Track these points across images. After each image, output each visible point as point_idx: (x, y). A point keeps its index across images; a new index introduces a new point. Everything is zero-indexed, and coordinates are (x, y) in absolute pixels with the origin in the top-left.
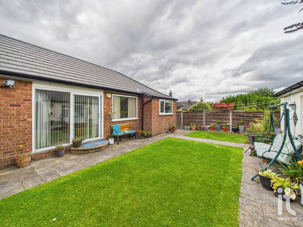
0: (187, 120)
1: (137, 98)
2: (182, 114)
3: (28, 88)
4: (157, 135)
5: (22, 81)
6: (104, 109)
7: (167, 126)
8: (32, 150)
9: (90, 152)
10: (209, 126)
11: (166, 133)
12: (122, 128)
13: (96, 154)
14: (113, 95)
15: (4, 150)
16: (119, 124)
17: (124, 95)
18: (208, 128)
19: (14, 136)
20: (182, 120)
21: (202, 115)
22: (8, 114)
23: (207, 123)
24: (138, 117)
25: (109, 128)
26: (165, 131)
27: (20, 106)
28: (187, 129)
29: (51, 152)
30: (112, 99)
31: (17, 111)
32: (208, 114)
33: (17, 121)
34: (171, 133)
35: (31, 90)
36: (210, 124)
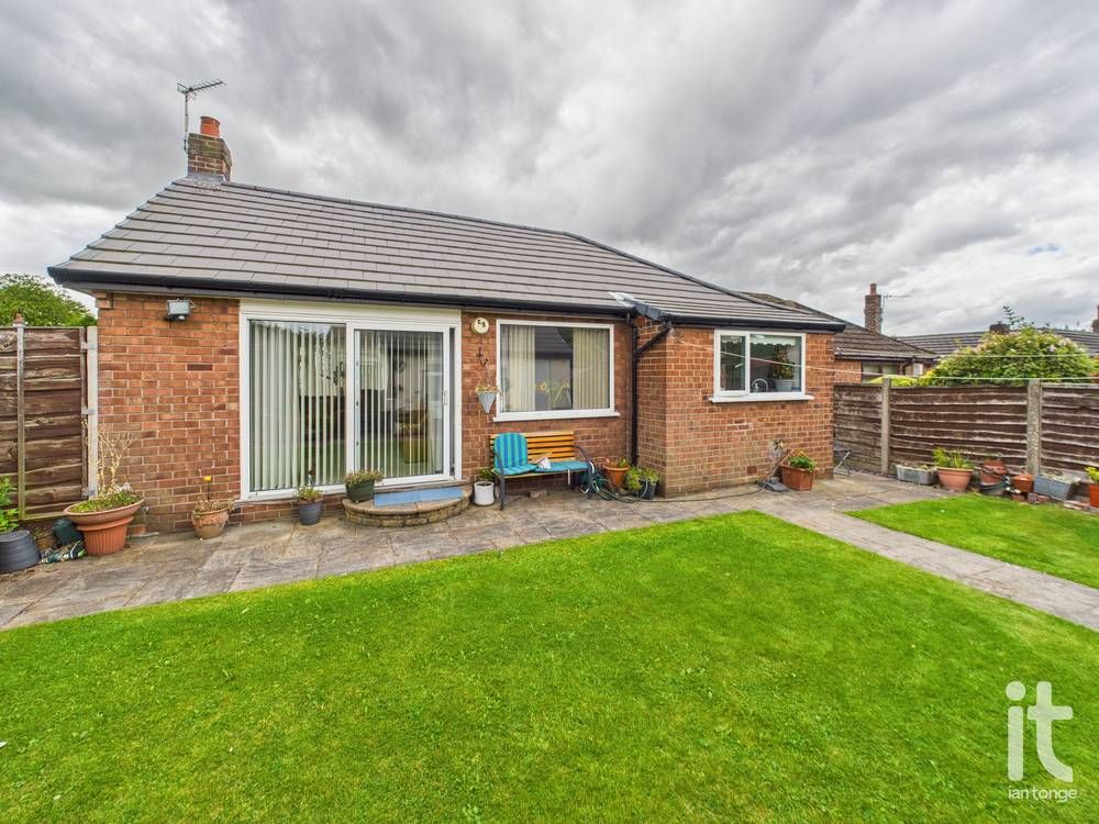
0: (914, 432)
1: (611, 327)
2: (883, 398)
3: (229, 318)
4: (696, 492)
5: (213, 300)
6: (465, 374)
7: (770, 453)
8: (239, 493)
9: (386, 523)
10: (1069, 478)
11: (754, 489)
12: (538, 448)
13: (405, 533)
14: (499, 322)
15: (177, 483)
16: (524, 431)
17: (548, 319)
18: (1064, 491)
19: (197, 449)
20: (885, 430)
21: (1023, 409)
22: (183, 391)
23: (1056, 455)
24: (617, 408)
25: (482, 445)
26: (755, 476)
27: (210, 368)
28: (910, 478)
29: (289, 505)
30: (494, 337)
31: (205, 383)
32: (1072, 401)
33: (205, 408)
34: (783, 487)
35: (237, 323)
36: (1082, 467)
